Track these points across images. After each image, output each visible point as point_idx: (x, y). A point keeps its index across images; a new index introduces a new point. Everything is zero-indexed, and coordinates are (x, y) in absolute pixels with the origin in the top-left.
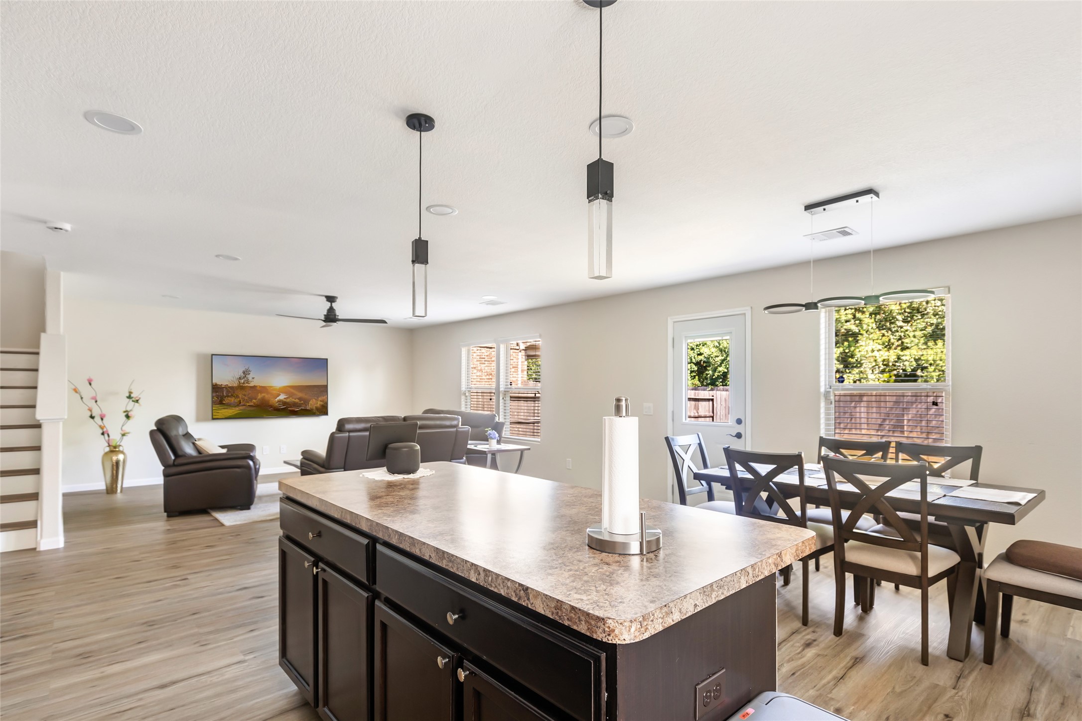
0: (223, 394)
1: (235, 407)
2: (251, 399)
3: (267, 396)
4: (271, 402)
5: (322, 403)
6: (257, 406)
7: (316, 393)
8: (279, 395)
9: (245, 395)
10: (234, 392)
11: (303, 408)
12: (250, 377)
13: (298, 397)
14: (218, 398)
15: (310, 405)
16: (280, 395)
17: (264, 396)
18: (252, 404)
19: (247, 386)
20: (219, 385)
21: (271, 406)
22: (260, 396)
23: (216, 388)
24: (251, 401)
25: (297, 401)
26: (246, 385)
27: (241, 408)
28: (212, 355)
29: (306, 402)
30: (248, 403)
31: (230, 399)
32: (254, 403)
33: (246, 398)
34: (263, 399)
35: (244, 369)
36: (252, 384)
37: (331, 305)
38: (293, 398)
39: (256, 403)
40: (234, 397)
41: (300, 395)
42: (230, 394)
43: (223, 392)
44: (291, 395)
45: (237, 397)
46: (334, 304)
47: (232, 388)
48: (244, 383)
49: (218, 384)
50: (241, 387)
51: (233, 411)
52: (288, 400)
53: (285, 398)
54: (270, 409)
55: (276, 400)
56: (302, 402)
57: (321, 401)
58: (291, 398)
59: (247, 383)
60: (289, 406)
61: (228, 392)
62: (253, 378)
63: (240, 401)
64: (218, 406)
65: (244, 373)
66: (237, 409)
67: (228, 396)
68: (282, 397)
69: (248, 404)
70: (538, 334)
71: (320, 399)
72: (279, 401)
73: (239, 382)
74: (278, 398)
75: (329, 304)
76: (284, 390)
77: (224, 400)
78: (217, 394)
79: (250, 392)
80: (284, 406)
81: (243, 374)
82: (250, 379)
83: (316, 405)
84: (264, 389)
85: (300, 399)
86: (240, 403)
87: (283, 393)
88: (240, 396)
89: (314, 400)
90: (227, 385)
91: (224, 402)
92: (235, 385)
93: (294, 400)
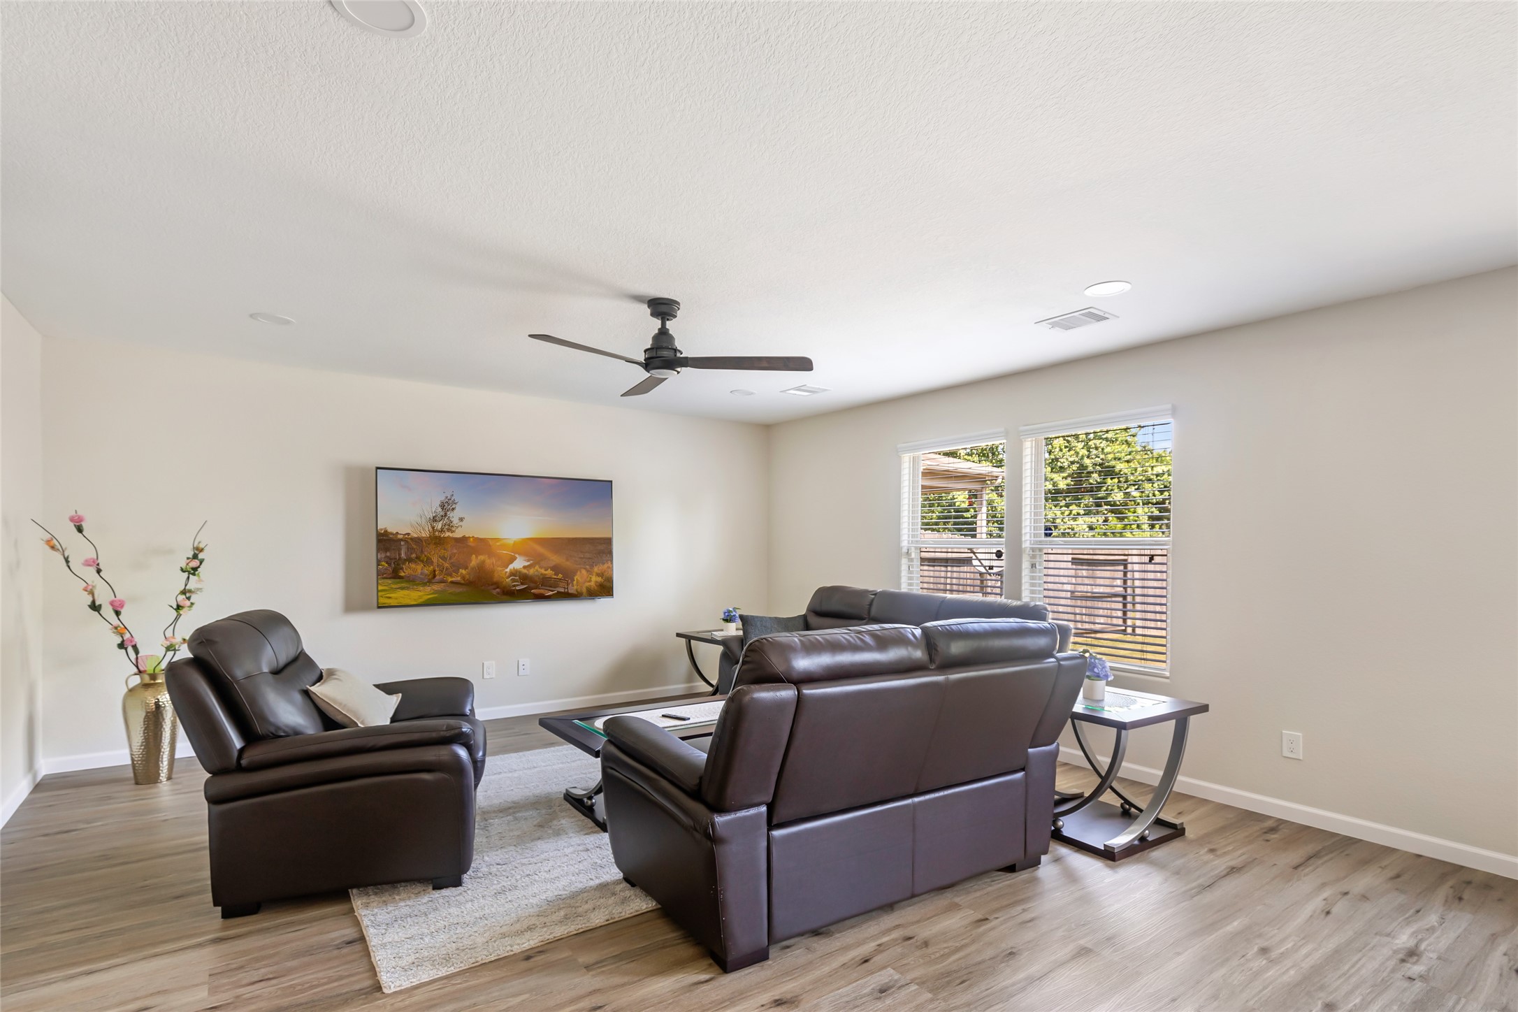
0: (400, 554)
1: (424, 584)
2: (456, 568)
3: (489, 562)
4: (496, 575)
5: (599, 579)
6: (468, 583)
7: (588, 555)
8: (513, 560)
9: (444, 558)
10: (422, 552)
11: (562, 590)
12: (454, 516)
13: (552, 564)
14: (389, 564)
15: (575, 582)
16: (515, 559)
17: (483, 562)
18: (459, 579)
19: (449, 537)
20: (392, 534)
21: (497, 585)
22: (474, 561)
23: (385, 541)
24: (457, 571)
25: (549, 573)
26: (447, 534)
27: (436, 587)
28: (378, 468)
29: (568, 576)
30: (451, 575)
31: (413, 566)
32: (463, 577)
33: (446, 565)
34: (481, 567)
35: (443, 498)
36: (458, 534)
37: (663, 324)
38: (541, 567)
39: (467, 577)
40: (422, 561)
41: (555, 559)
42: (414, 556)
43: (400, 550)
44: (536, 559)
45: (428, 562)
46: (669, 324)
47: (418, 540)
48: (442, 531)
49: (389, 530)
50: (437, 540)
51: (420, 594)
52: (531, 572)
53: (525, 567)
54: (495, 592)
55: (508, 570)
56: (560, 576)
57: (598, 575)
58: (537, 567)
59: (449, 530)
60: (532, 585)
61: (410, 550)
62: (461, 519)
63: (434, 571)
64: (389, 581)
65: (442, 506)
66: (428, 589)
67: (410, 560)
68: (519, 564)
69: (450, 579)
70: (1169, 406)
71: (596, 569)
72: (514, 573)
73: (433, 528)
74: (511, 567)
75: (657, 323)
76: (525, 546)
77: (402, 569)
78: (388, 554)
79: (455, 551)
80: (522, 584)
81: (440, 509)
82: (455, 521)
83: (587, 584)
84: (483, 545)
85: (556, 569)
86: (434, 576)
87: (520, 554)
88: (435, 560)
89: (584, 572)
90: (408, 534)
91: (402, 574)
92: (424, 535)
93: (543, 571)
